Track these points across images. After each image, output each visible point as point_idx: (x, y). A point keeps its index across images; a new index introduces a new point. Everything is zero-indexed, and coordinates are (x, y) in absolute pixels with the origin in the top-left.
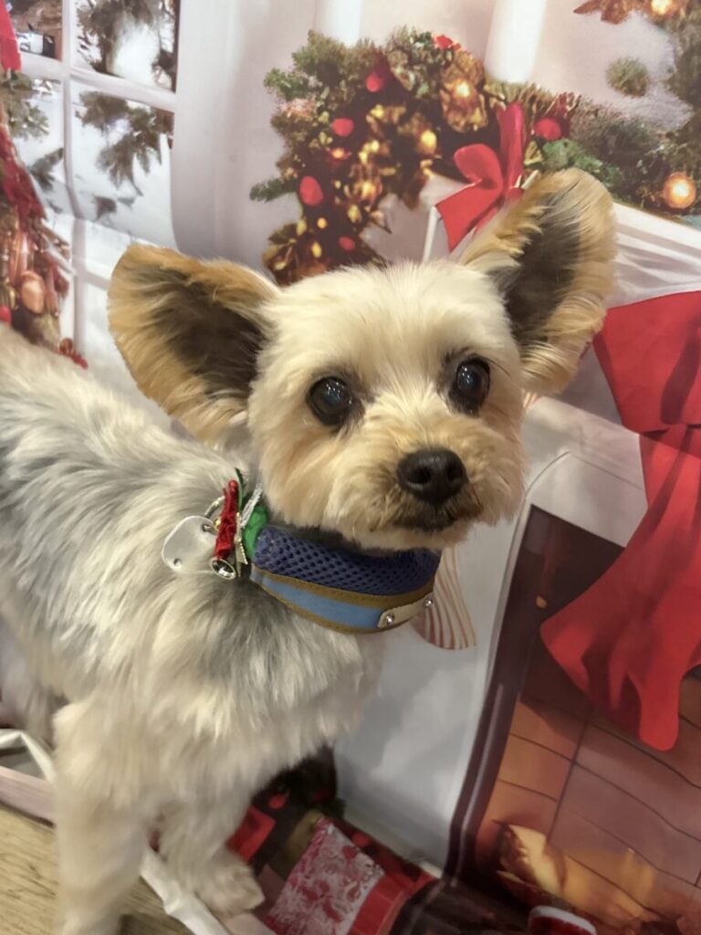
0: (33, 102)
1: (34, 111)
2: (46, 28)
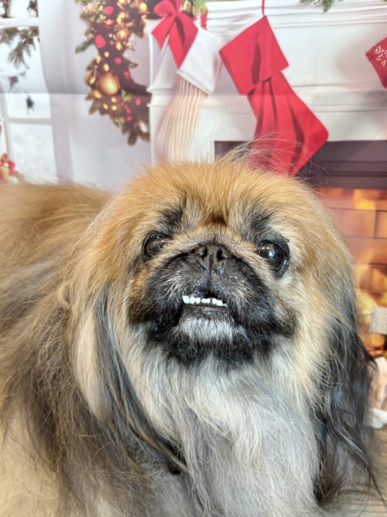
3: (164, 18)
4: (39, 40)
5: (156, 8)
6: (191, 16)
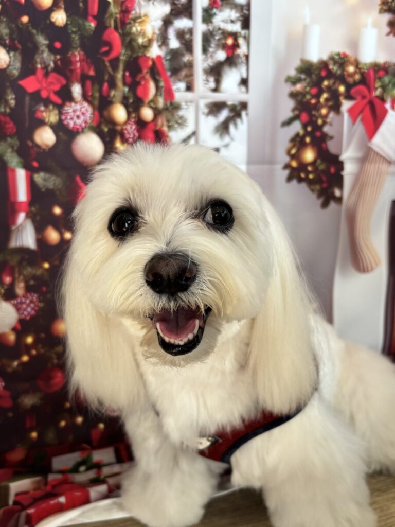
0: (181, 113)
2: (187, 79)
3: (359, 100)
4: (247, 114)
5: (353, 91)
6: (382, 99)
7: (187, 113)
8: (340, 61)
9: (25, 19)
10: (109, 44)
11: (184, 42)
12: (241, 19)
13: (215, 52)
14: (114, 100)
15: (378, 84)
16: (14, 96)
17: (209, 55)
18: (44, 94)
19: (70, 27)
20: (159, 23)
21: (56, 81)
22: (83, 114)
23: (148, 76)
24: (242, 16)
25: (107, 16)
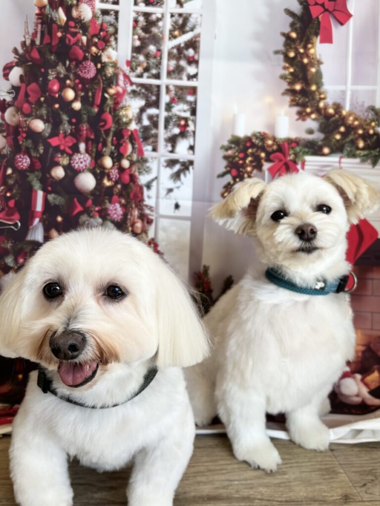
0: (148, 165)
1: (148, 167)
2: (153, 144)
3: (276, 162)
4: (193, 168)
5: (272, 156)
6: (295, 162)
7: (153, 165)
8: (261, 137)
9: (57, 106)
10: (105, 122)
11: (152, 122)
12: (191, 109)
13: (172, 129)
14: (105, 154)
15: (291, 152)
16: (43, 148)
17: (168, 130)
18: (62, 148)
19: (82, 111)
20: (137, 111)
21: (70, 141)
22: (85, 161)
23: (128, 141)
24: (191, 108)
25: (105, 105)
